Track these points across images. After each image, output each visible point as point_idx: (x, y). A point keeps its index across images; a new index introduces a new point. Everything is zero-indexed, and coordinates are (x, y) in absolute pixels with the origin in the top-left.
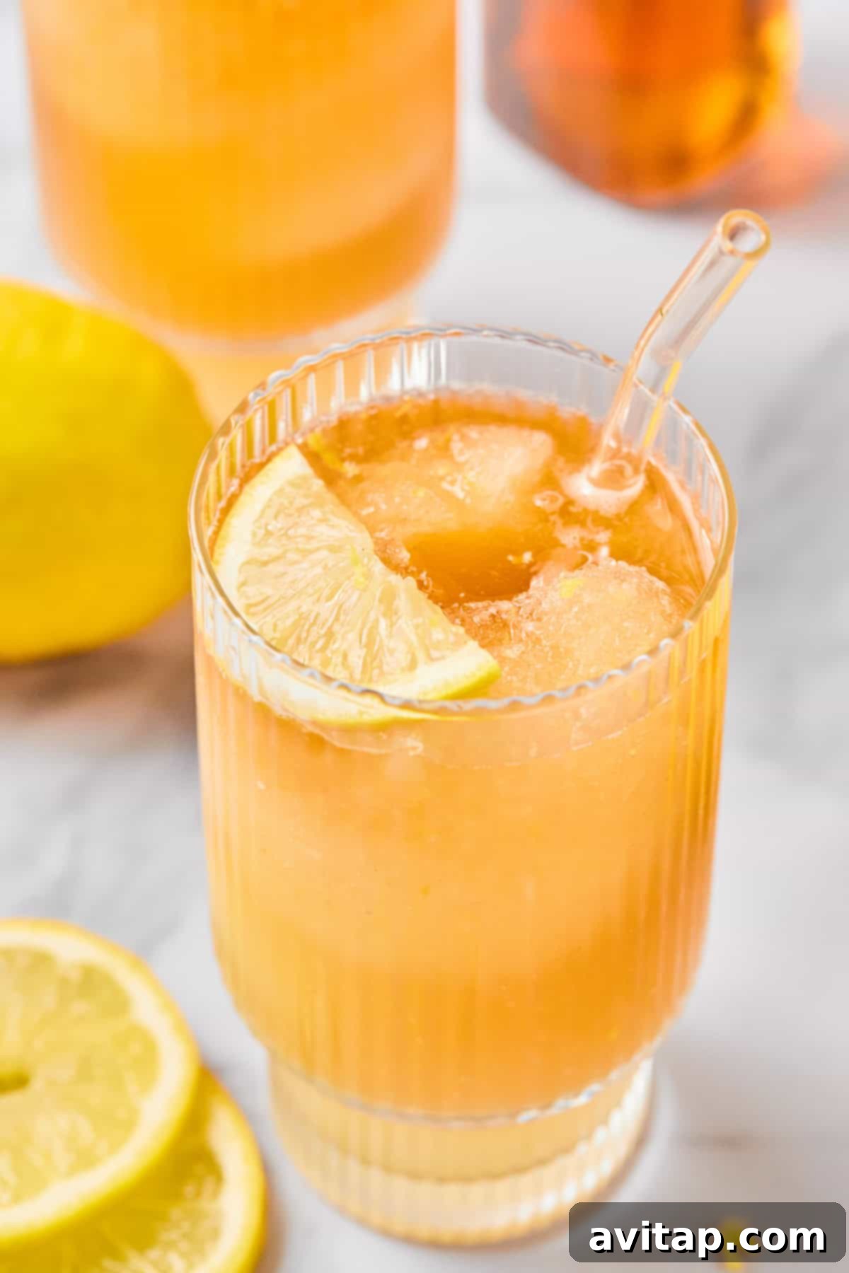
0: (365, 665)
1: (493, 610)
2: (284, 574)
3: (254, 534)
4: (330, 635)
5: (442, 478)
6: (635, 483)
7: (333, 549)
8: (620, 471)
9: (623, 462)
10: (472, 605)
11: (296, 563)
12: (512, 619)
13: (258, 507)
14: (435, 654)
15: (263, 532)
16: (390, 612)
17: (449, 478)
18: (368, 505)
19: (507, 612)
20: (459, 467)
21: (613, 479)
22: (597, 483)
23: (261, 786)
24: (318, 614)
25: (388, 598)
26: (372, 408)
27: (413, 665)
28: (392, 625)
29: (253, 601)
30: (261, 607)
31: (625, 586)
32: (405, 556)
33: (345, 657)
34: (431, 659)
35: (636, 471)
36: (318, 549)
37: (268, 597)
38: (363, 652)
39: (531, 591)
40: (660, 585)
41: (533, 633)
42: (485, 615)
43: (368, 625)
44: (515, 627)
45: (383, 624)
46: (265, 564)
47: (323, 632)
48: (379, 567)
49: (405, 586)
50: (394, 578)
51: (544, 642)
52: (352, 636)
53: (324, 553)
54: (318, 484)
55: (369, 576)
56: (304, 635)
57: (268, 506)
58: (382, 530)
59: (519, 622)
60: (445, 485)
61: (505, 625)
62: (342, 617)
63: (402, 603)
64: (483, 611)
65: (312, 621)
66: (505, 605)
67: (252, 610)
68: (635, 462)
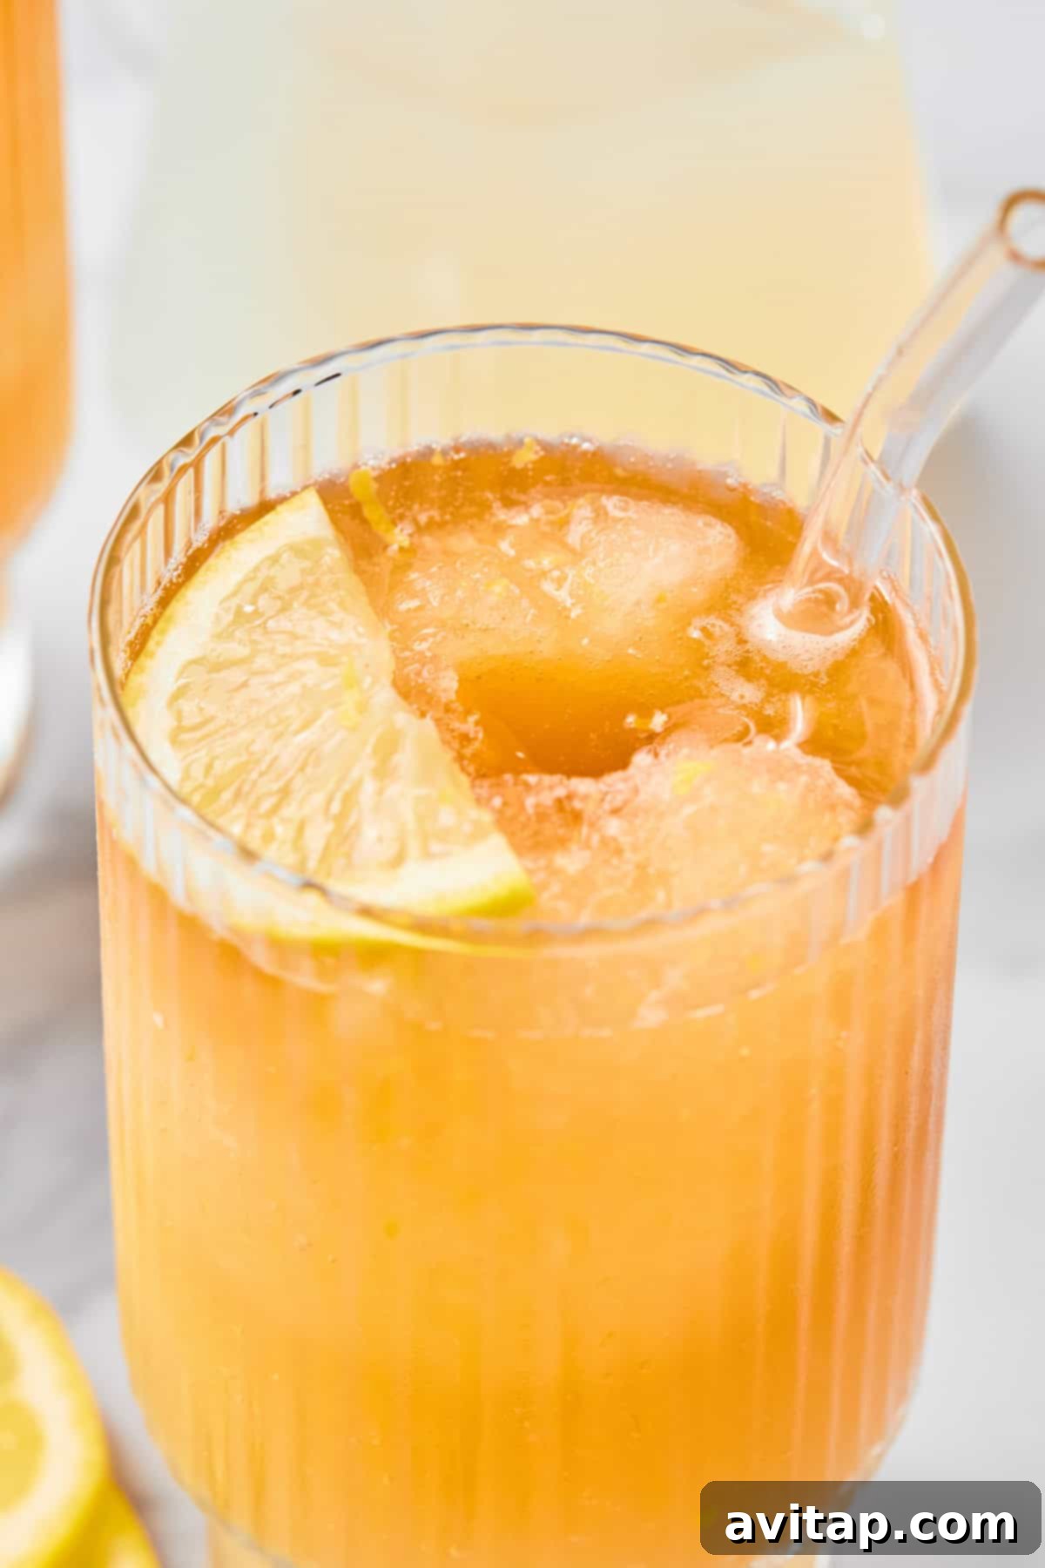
0: (327, 848)
1: (561, 792)
2: (245, 685)
3: (218, 618)
4: (285, 793)
5: (544, 574)
6: (852, 623)
7: (326, 660)
8: (829, 600)
9: (834, 586)
10: (532, 779)
11: (263, 672)
12: (589, 809)
13: (236, 577)
14: (436, 847)
15: (230, 617)
16: (383, 771)
17: (556, 574)
18: (413, 596)
19: (585, 798)
20: (577, 555)
21: (818, 613)
22: (787, 619)
23: (158, 1020)
24: (276, 759)
25: (388, 747)
26: (457, 450)
27: (398, 860)
28: (380, 792)
29: (187, 723)
30: (198, 734)
31: (782, 786)
32: (448, 684)
33: (301, 828)
34: (428, 855)
35: (855, 604)
36: (306, 656)
37: (212, 719)
38: (330, 827)
39: (631, 770)
40: (845, 790)
41: (615, 839)
42: (547, 798)
43: (347, 787)
44: (592, 825)
45: (369, 787)
46: (218, 667)
47: (275, 787)
48: (385, 695)
49: (419, 733)
50: (404, 719)
51: (628, 855)
52: (319, 798)
53: (312, 665)
54: (334, 554)
55: (363, 707)
56: (246, 788)
57: (248, 579)
58: (424, 639)
59: (599, 818)
60: (548, 587)
61: (577, 817)
62: (309, 770)
63: (405, 759)
64: (547, 789)
65: (263, 767)
66: (583, 785)
67: (185, 737)
68: (854, 587)
